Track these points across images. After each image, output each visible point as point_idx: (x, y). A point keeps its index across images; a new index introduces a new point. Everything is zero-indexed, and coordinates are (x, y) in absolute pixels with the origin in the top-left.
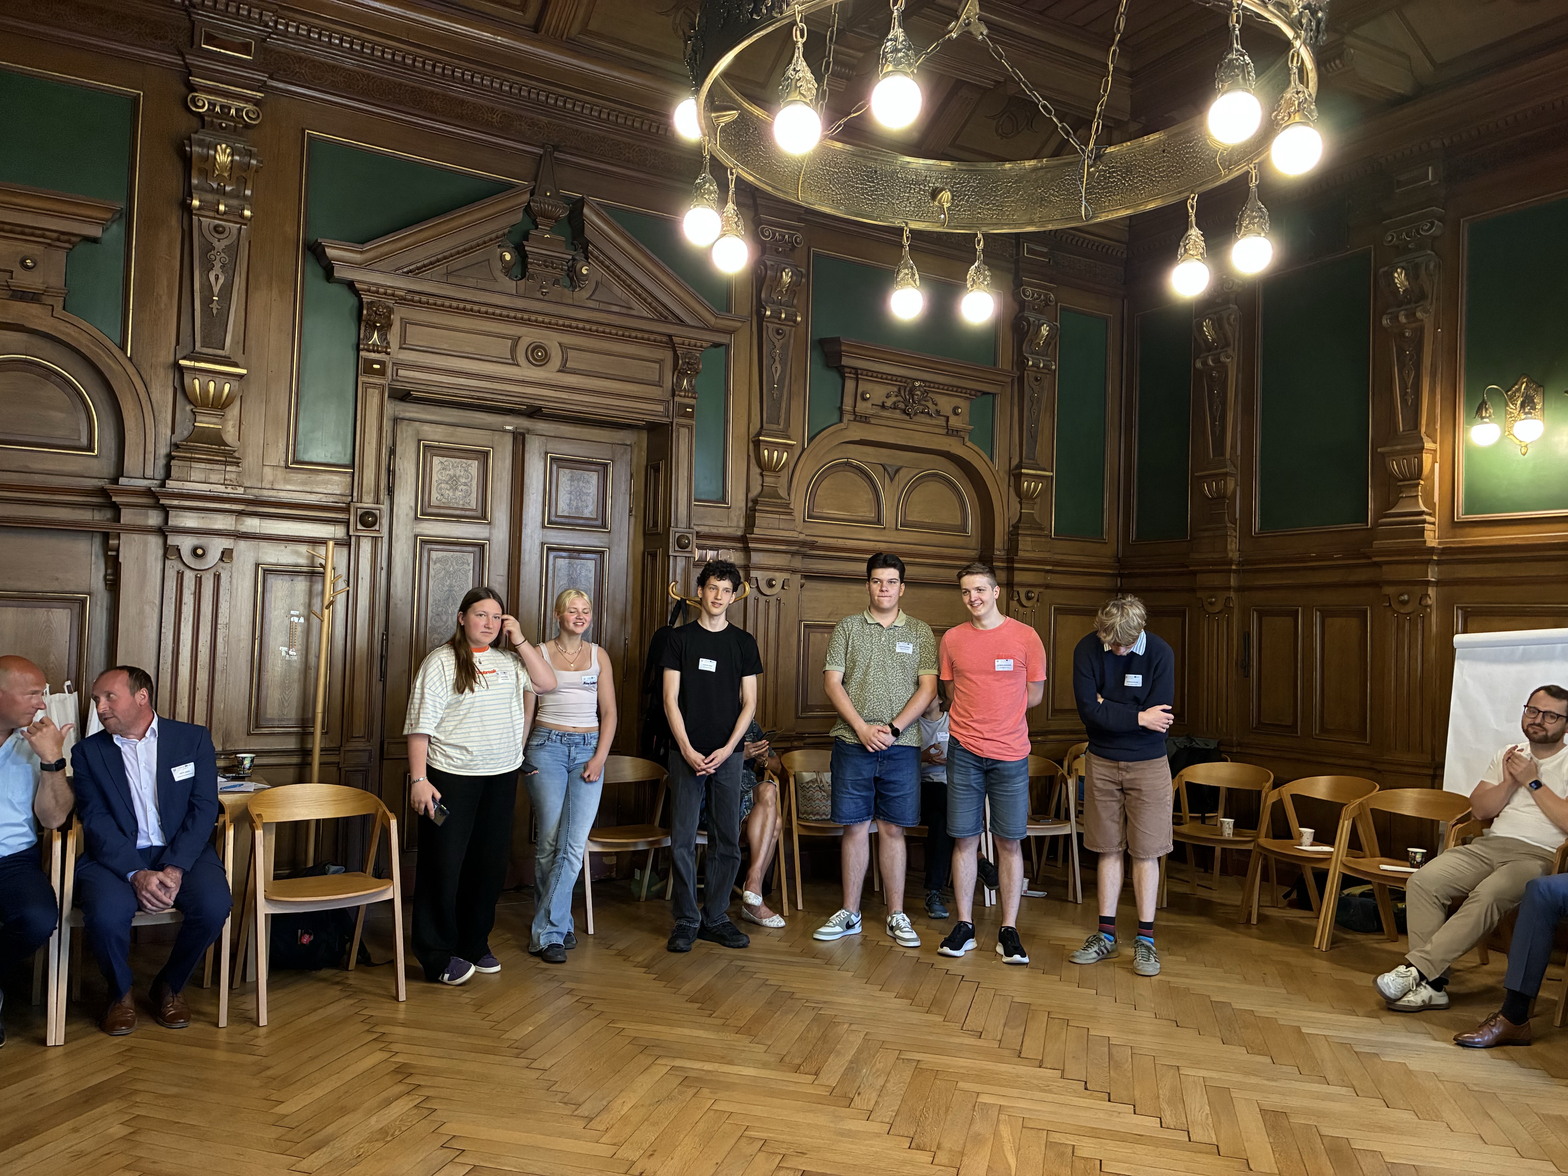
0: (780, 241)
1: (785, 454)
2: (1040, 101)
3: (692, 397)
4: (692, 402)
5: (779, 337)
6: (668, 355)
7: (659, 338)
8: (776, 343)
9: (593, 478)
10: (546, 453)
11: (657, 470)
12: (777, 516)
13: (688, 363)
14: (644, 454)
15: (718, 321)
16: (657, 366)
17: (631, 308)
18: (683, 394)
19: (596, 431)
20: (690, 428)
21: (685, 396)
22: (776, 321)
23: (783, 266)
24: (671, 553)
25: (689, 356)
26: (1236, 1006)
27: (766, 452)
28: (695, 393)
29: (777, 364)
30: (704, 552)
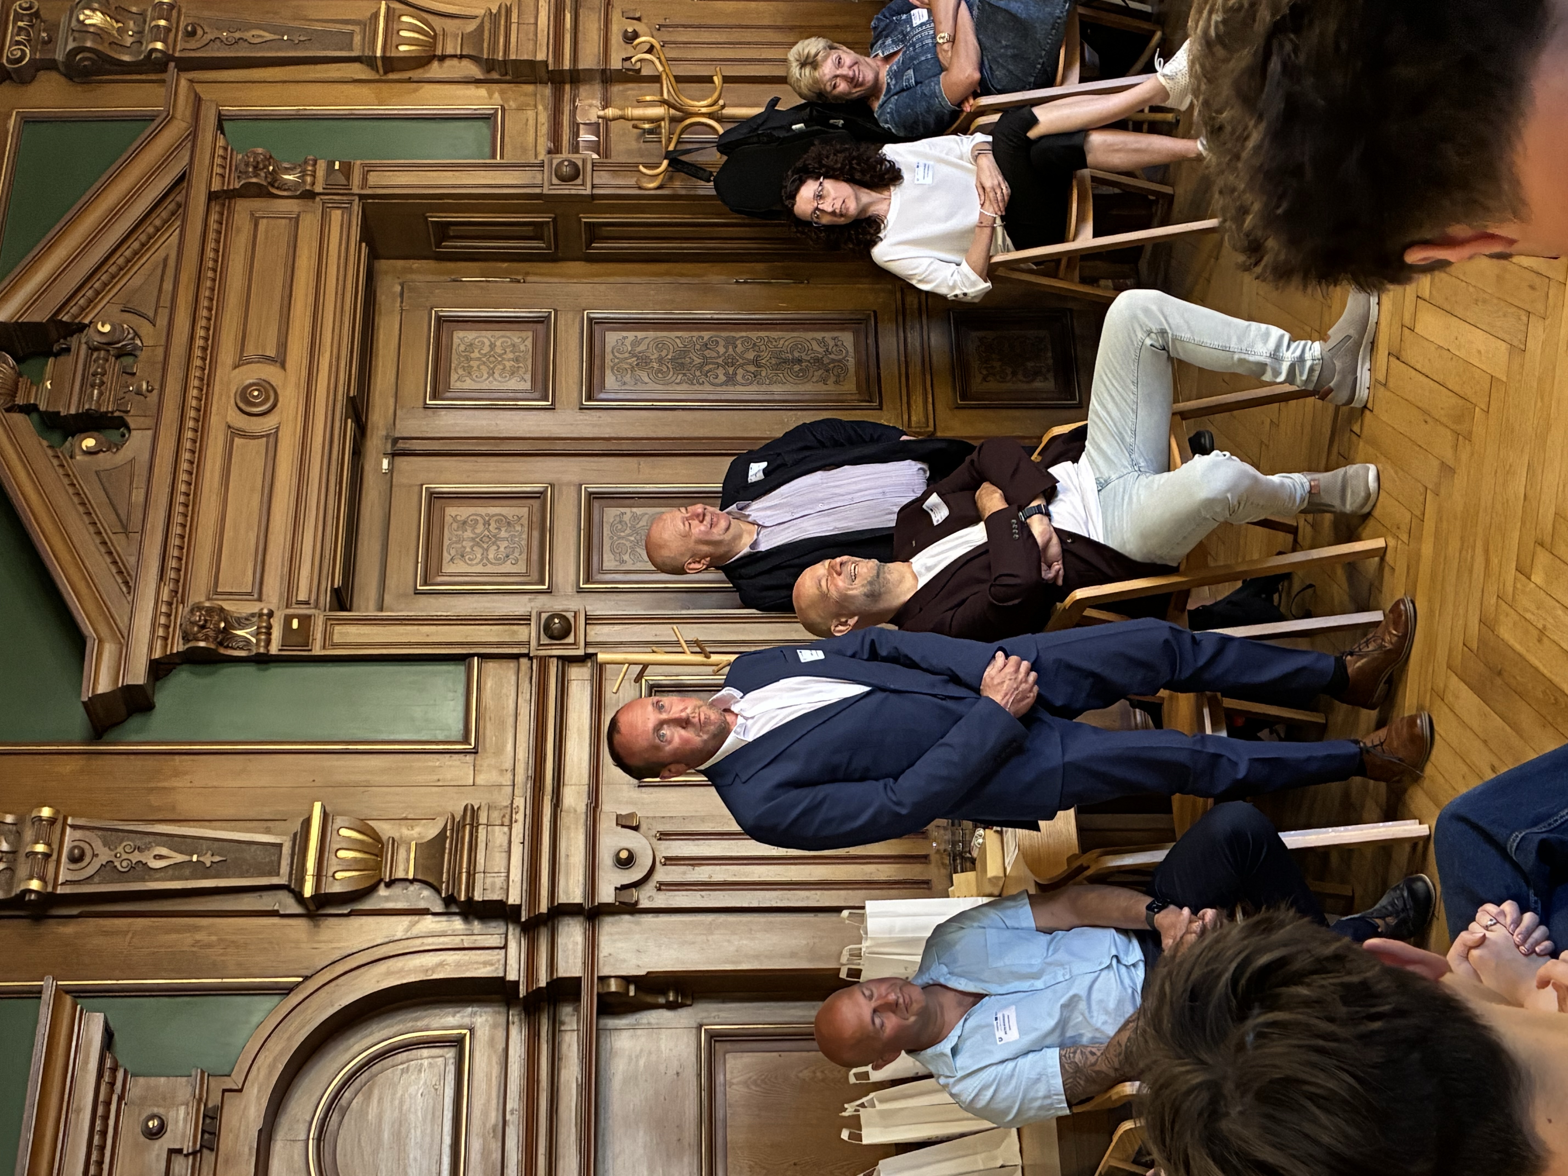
0: (28, 35)
1: (404, 19)
3: (315, 164)
4: (322, 165)
5: (200, 32)
6: (243, 208)
7: (214, 217)
8: (210, 36)
9: (462, 337)
10: (426, 407)
12: (514, 27)
13: (256, 168)
14: (416, 264)
15: (179, 115)
16: (263, 224)
17: (166, 260)
20: (367, 170)
21: (314, 176)
22: (172, 35)
23: (74, 23)
24: (588, 192)
25: (242, 167)
27: (402, 48)
28: (306, 162)
30: (581, 144)
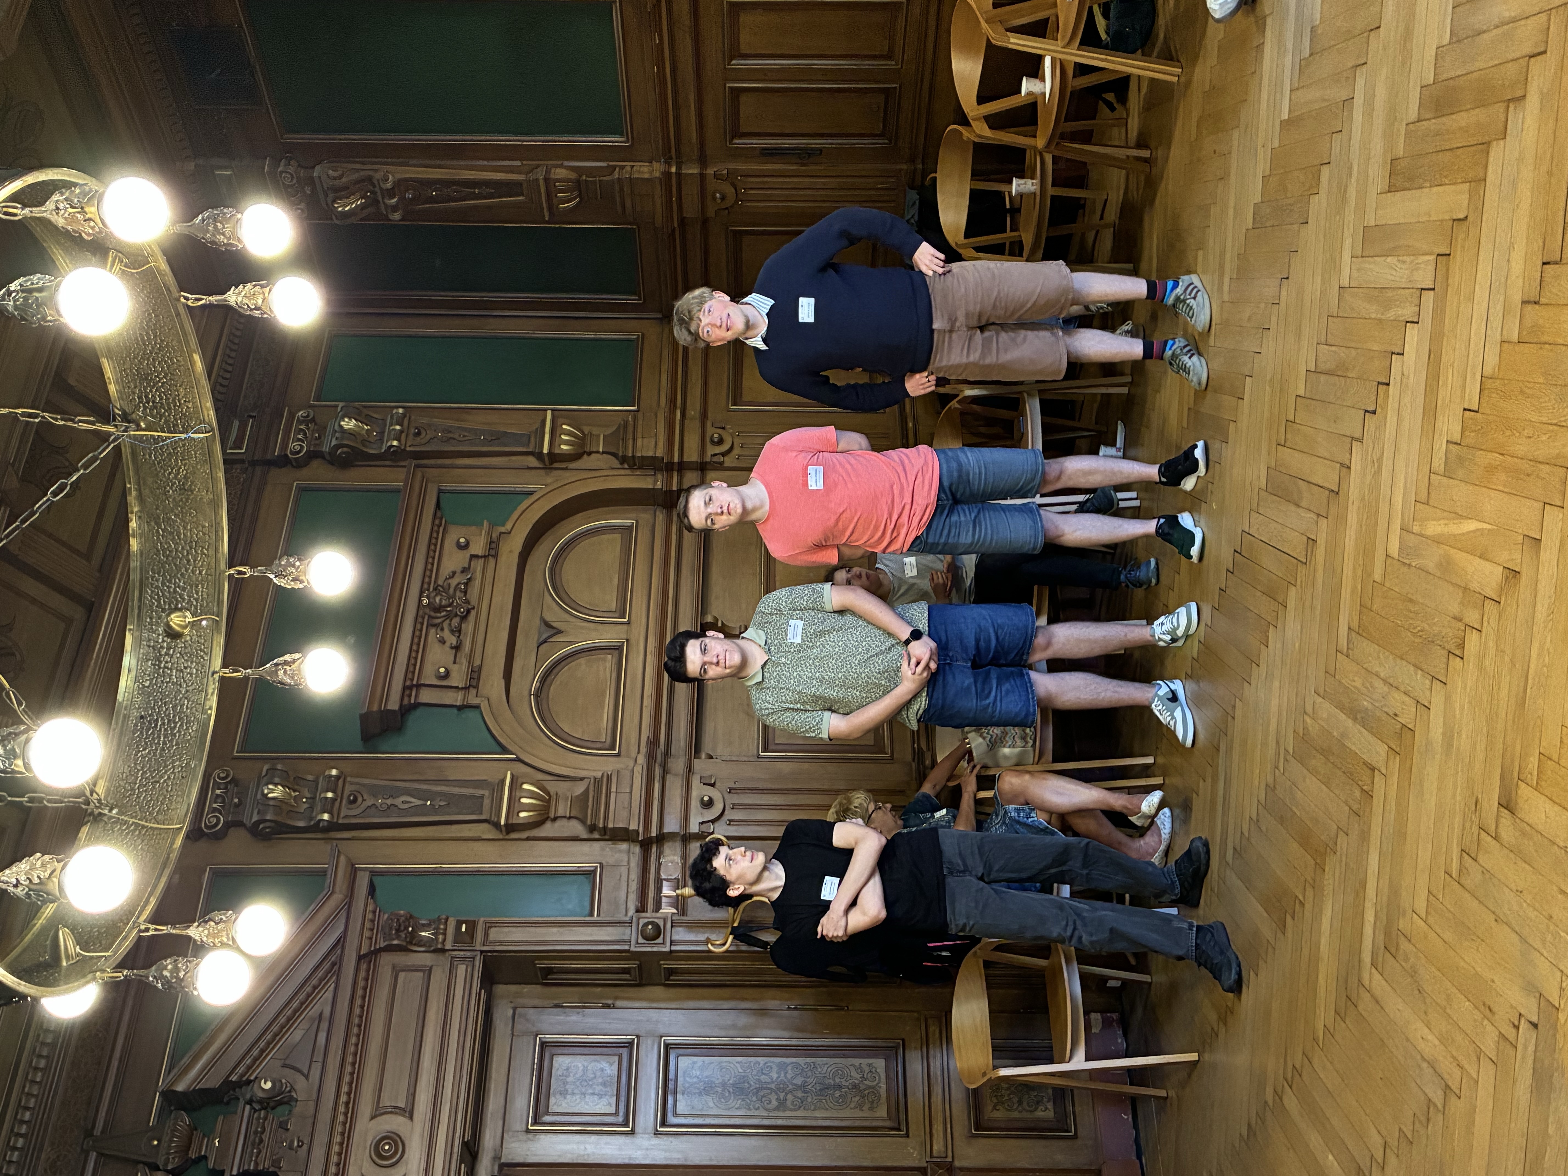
0: (224, 802)
1: (525, 786)
2: (48, 500)
3: (446, 923)
4: (452, 923)
5: (360, 799)
6: (387, 960)
7: (362, 974)
8: (369, 802)
9: (561, 1063)
10: (528, 1131)
11: (549, 971)
12: (613, 796)
13: (398, 930)
14: (526, 989)
15: (337, 889)
16: (402, 975)
17: (321, 1015)
18: (441, 937)
19: (495, 1059)
20: (489, 926)
21: (445, 934)
22: (337, 804)
23: (259, 796)
24: (667, 949)
25: (387, 930)
26: (1258, 198)
27: (523, 815)
28: (439, 919)
29: (398, 801)
30: (664, 900)
